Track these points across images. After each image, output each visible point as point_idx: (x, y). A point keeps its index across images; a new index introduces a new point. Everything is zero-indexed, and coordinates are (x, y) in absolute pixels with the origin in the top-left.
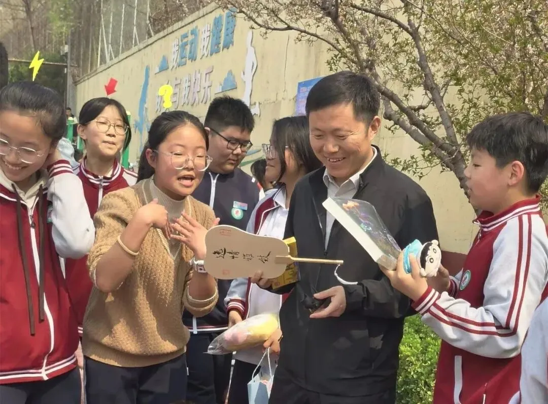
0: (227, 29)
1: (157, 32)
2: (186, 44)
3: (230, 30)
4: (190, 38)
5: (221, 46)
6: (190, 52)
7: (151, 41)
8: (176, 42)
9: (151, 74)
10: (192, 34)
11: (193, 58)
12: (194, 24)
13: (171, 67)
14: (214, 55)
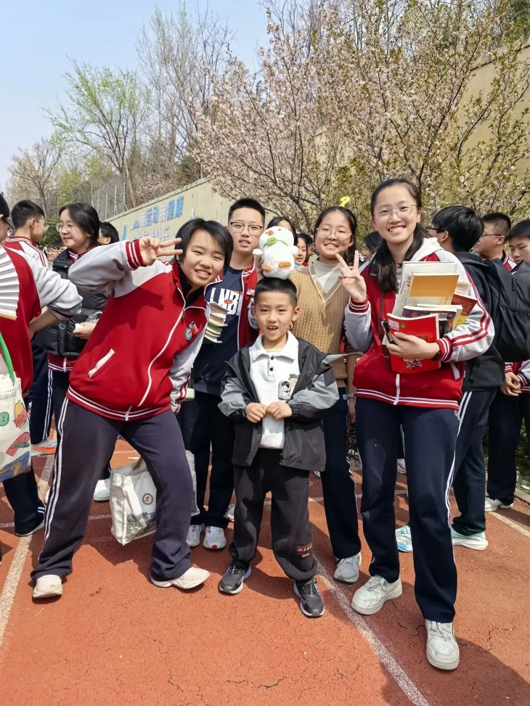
0: (178, 207)
1: (129, 208)
2: (151, 215)
3: (180, 208)
4: (154, 211)
5: (174, 216)
6: (154, 218)
7: (126, 213)
8: (144, 213)
9: (128, 230)
10: (155, 209)
11: (156, 222)
12: (156, 204)
13: (141, 226)
14: (170, 221)
